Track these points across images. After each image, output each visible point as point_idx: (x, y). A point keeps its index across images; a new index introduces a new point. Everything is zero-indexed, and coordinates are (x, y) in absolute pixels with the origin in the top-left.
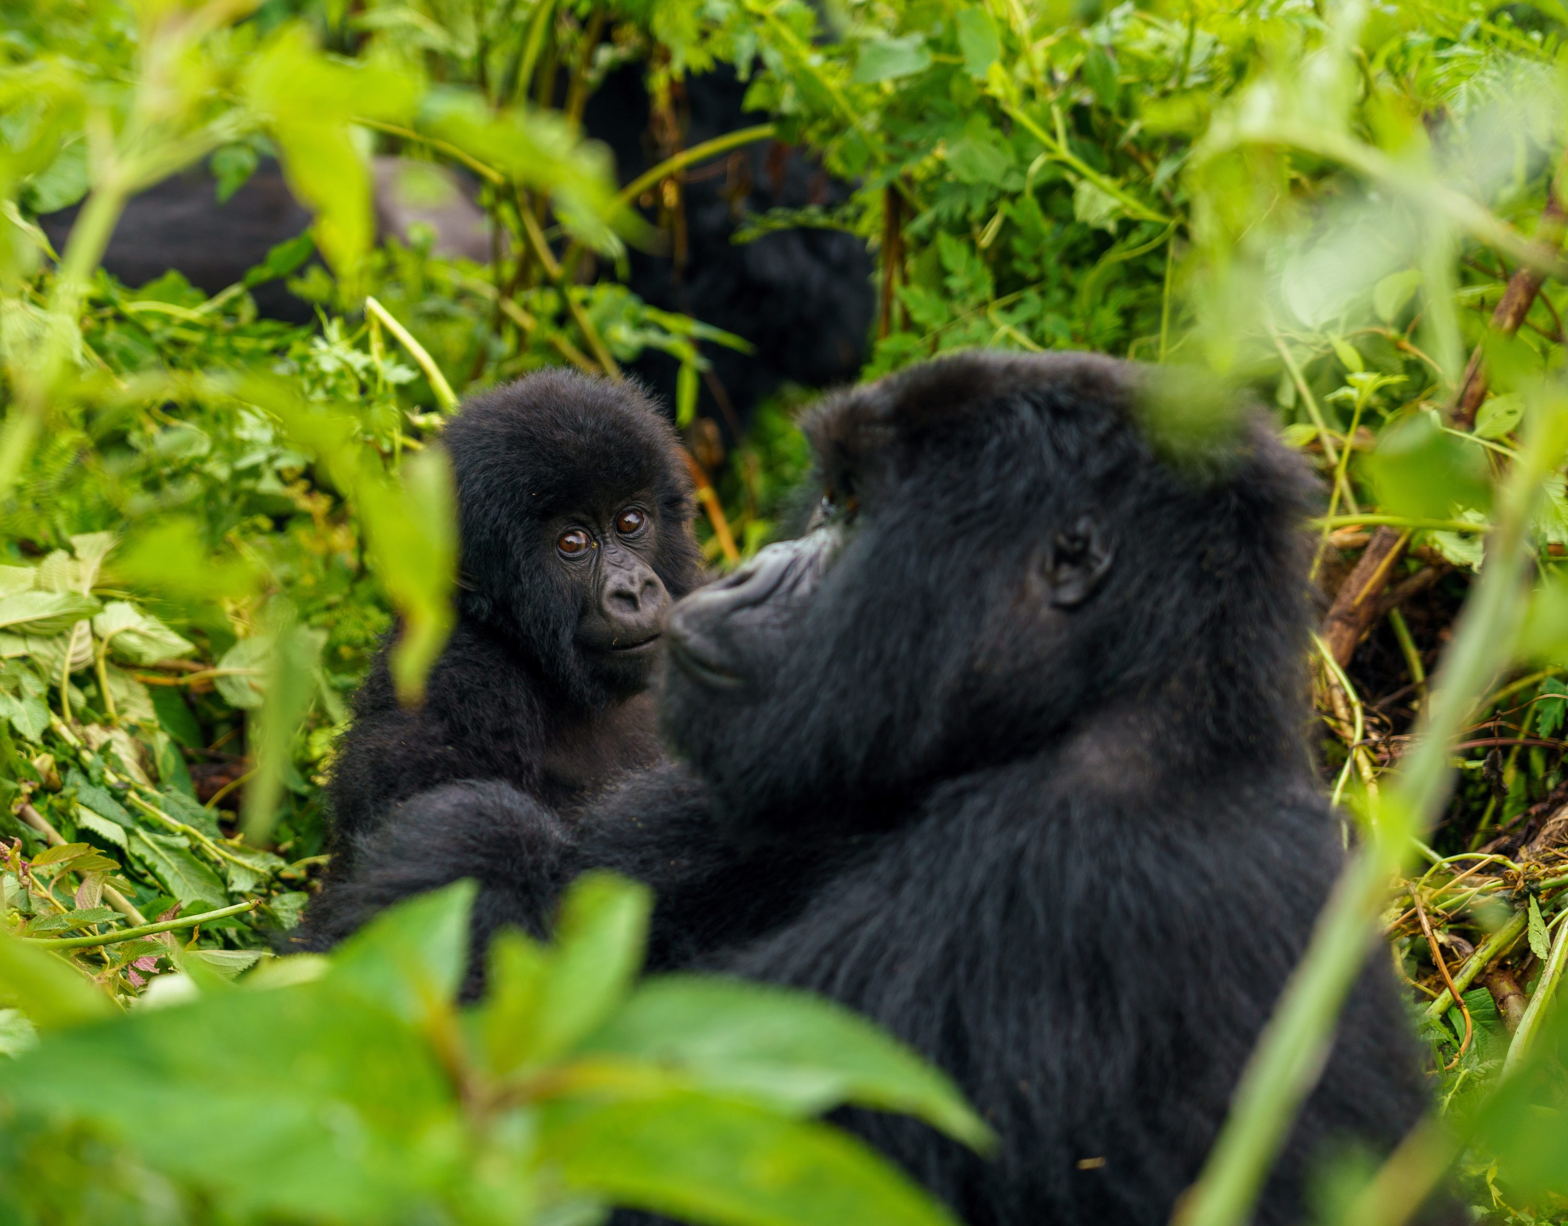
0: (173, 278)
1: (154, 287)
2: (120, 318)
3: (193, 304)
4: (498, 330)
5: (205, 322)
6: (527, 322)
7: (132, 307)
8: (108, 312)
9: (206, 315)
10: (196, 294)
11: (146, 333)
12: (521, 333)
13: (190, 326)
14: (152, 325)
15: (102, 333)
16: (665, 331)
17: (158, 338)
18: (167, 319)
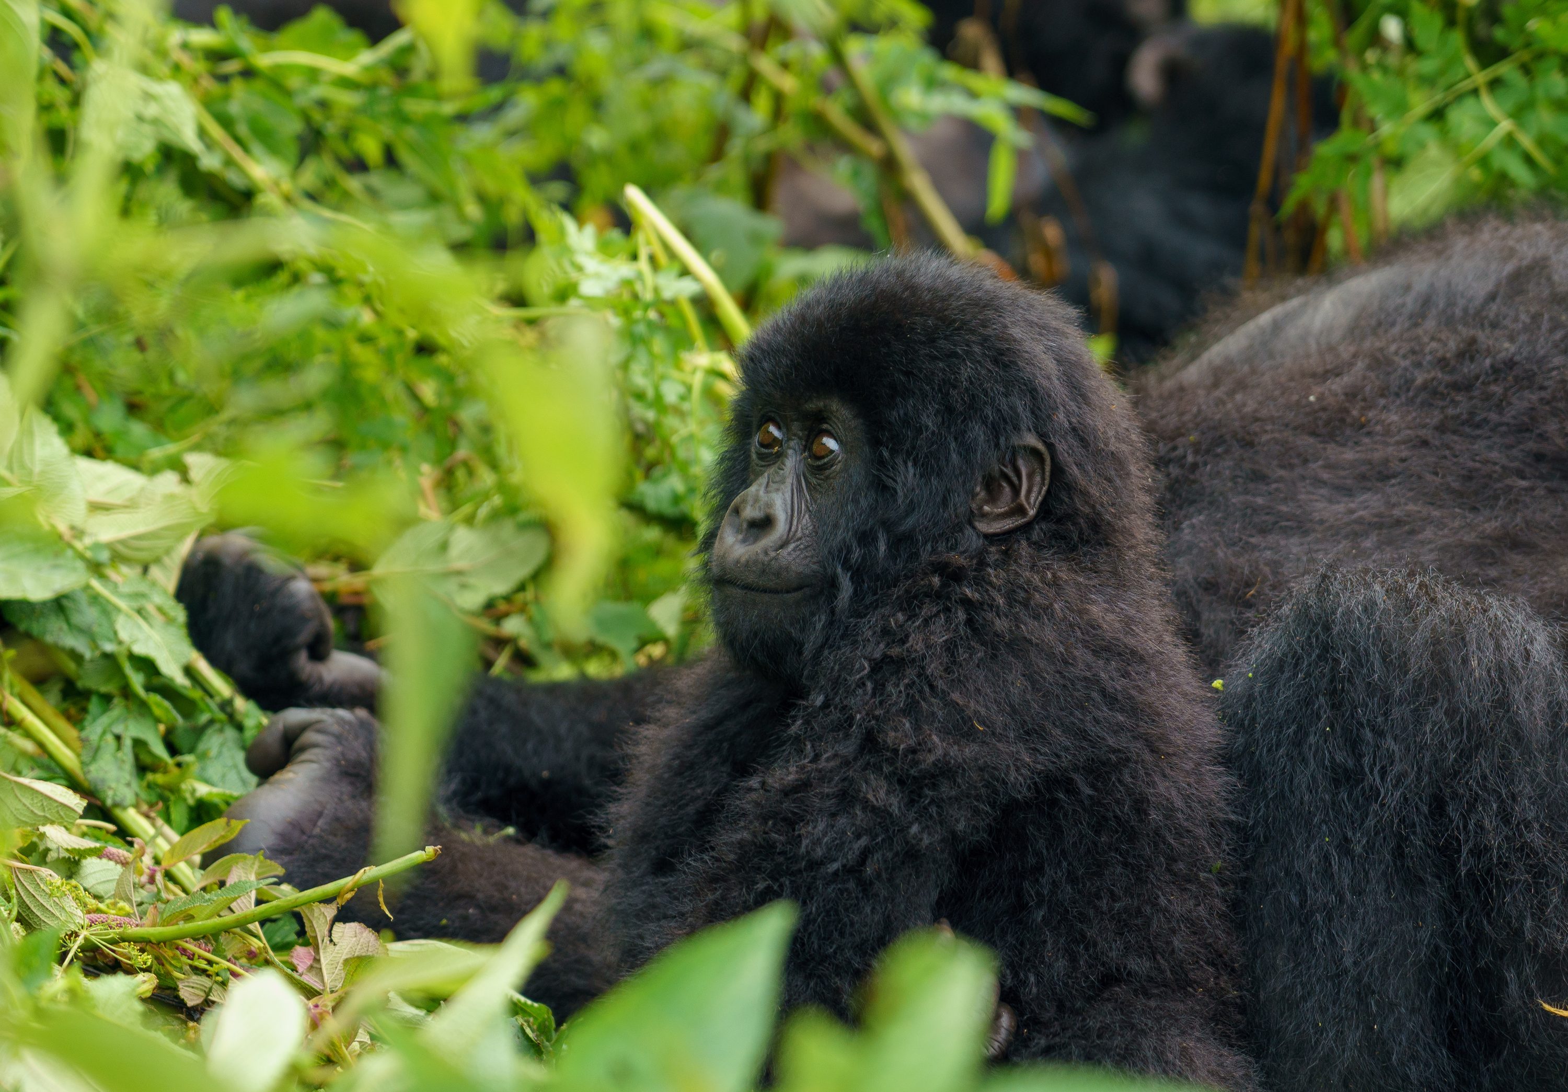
0: (322, 16)
1: (295, 30)
2: (248, 73)
3: (348, 53)
4: (746, 95)
5: (364, 79)
6: (788, 83)
7: (264, 61)
8: (231, 67)
9: (367, 69)
10: (354, 37)
11: (287, 93)
12: (778, 98)
13: (346, 83)
14: (294, 82)
15: (226, 98)
16: (973, 95)
17: (303, 101)
18: (313, 75)
